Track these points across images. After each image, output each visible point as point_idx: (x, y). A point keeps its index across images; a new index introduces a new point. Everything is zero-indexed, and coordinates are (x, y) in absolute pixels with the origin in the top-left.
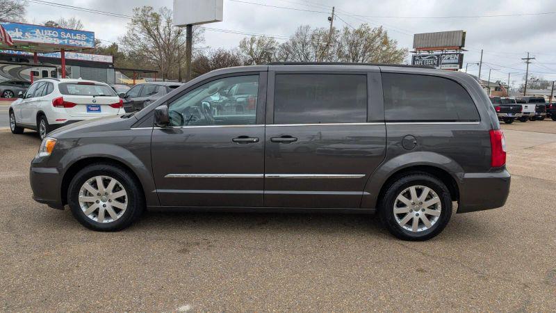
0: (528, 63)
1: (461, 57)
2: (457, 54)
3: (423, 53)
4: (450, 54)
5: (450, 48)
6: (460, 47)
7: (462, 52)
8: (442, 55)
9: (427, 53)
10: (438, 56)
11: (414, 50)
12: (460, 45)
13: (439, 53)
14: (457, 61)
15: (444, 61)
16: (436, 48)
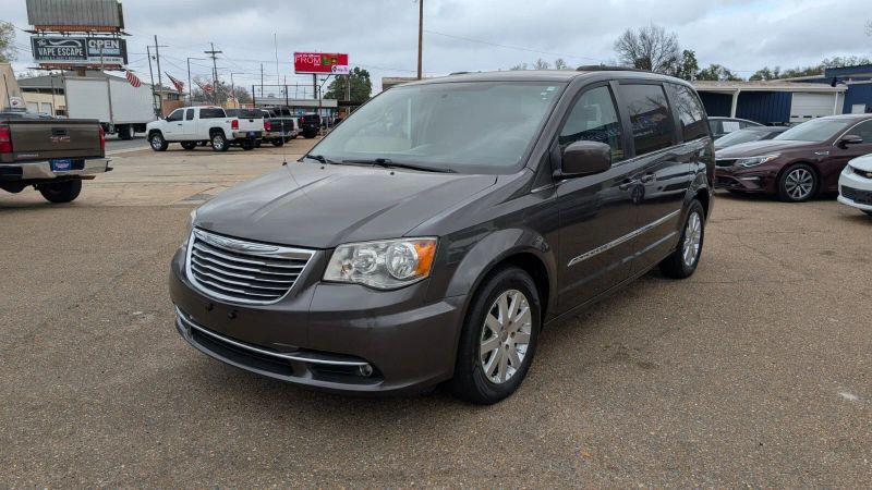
0: (214, 58)
1: (123, 44)
2: (114, 39)
3: (50, 35)
4: (103, 39)
5: (101, 28)
6: (118, 30)
7: (123, 37)
8: (88, 39)
9: (61, 36)
10: (82, 41)
11: (32, 28)
12: (118, 25)
13: (84, 35)
14: (117, 52)
15: (92, 51)
16: (76, 28)
